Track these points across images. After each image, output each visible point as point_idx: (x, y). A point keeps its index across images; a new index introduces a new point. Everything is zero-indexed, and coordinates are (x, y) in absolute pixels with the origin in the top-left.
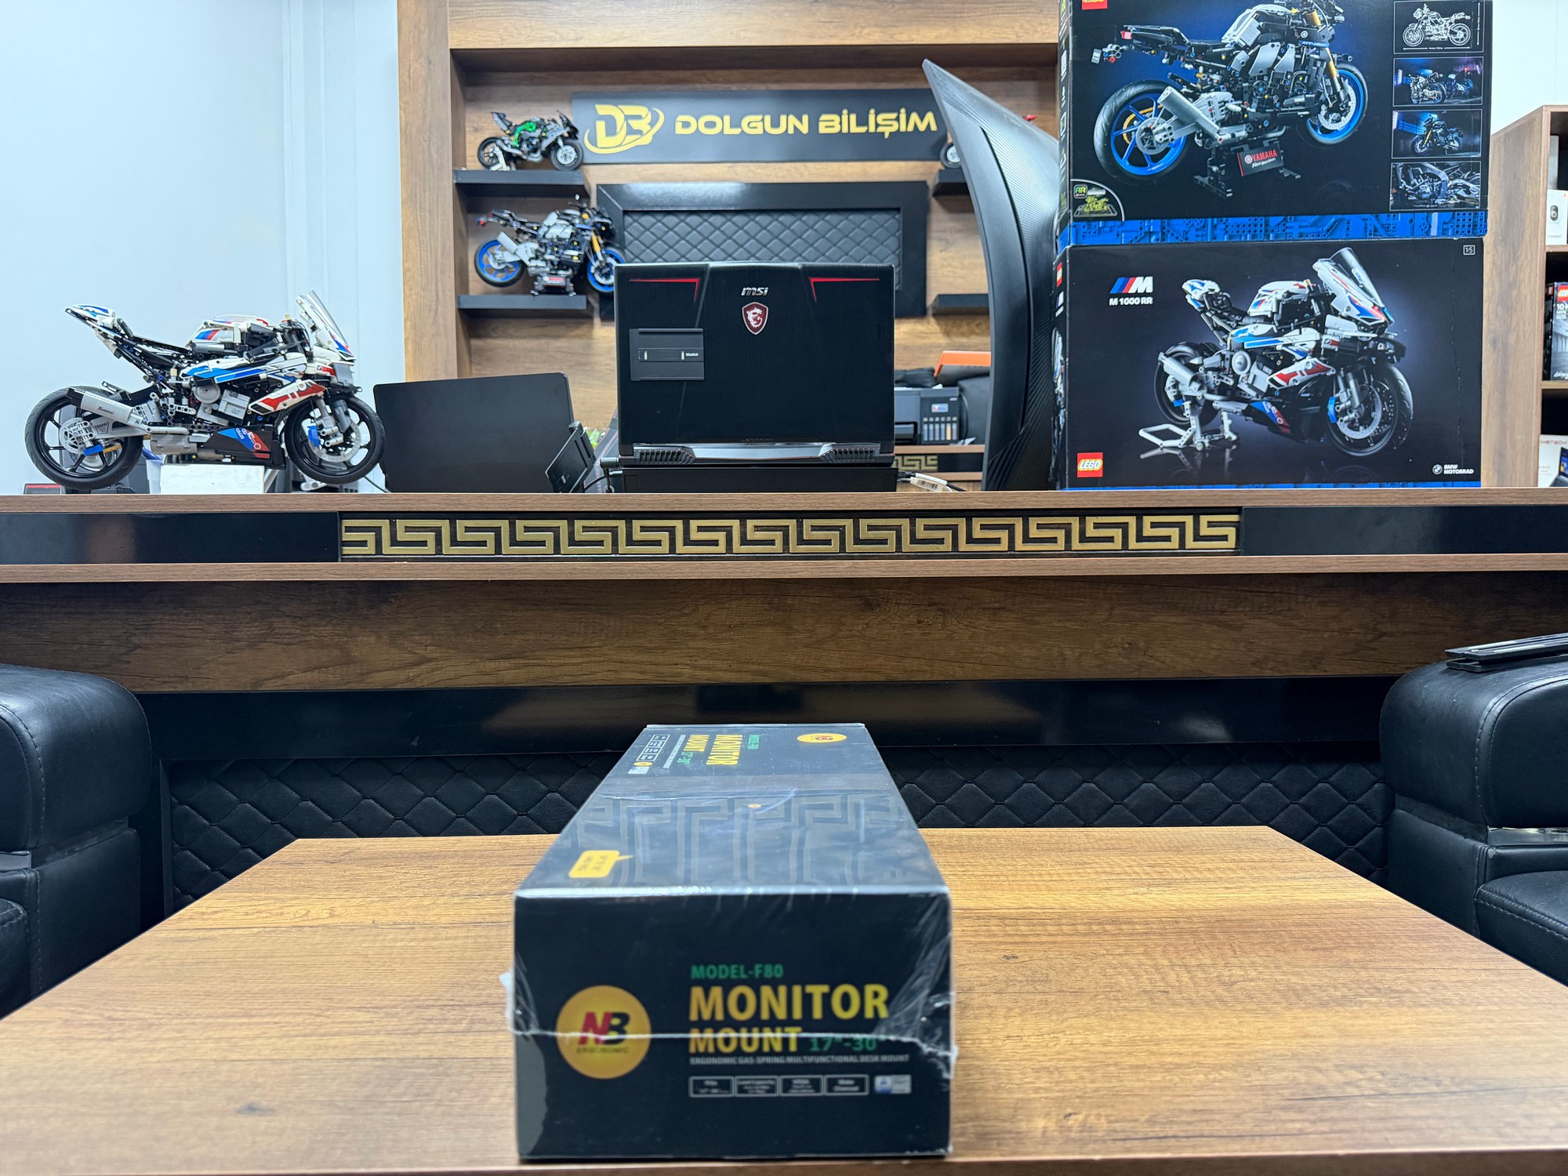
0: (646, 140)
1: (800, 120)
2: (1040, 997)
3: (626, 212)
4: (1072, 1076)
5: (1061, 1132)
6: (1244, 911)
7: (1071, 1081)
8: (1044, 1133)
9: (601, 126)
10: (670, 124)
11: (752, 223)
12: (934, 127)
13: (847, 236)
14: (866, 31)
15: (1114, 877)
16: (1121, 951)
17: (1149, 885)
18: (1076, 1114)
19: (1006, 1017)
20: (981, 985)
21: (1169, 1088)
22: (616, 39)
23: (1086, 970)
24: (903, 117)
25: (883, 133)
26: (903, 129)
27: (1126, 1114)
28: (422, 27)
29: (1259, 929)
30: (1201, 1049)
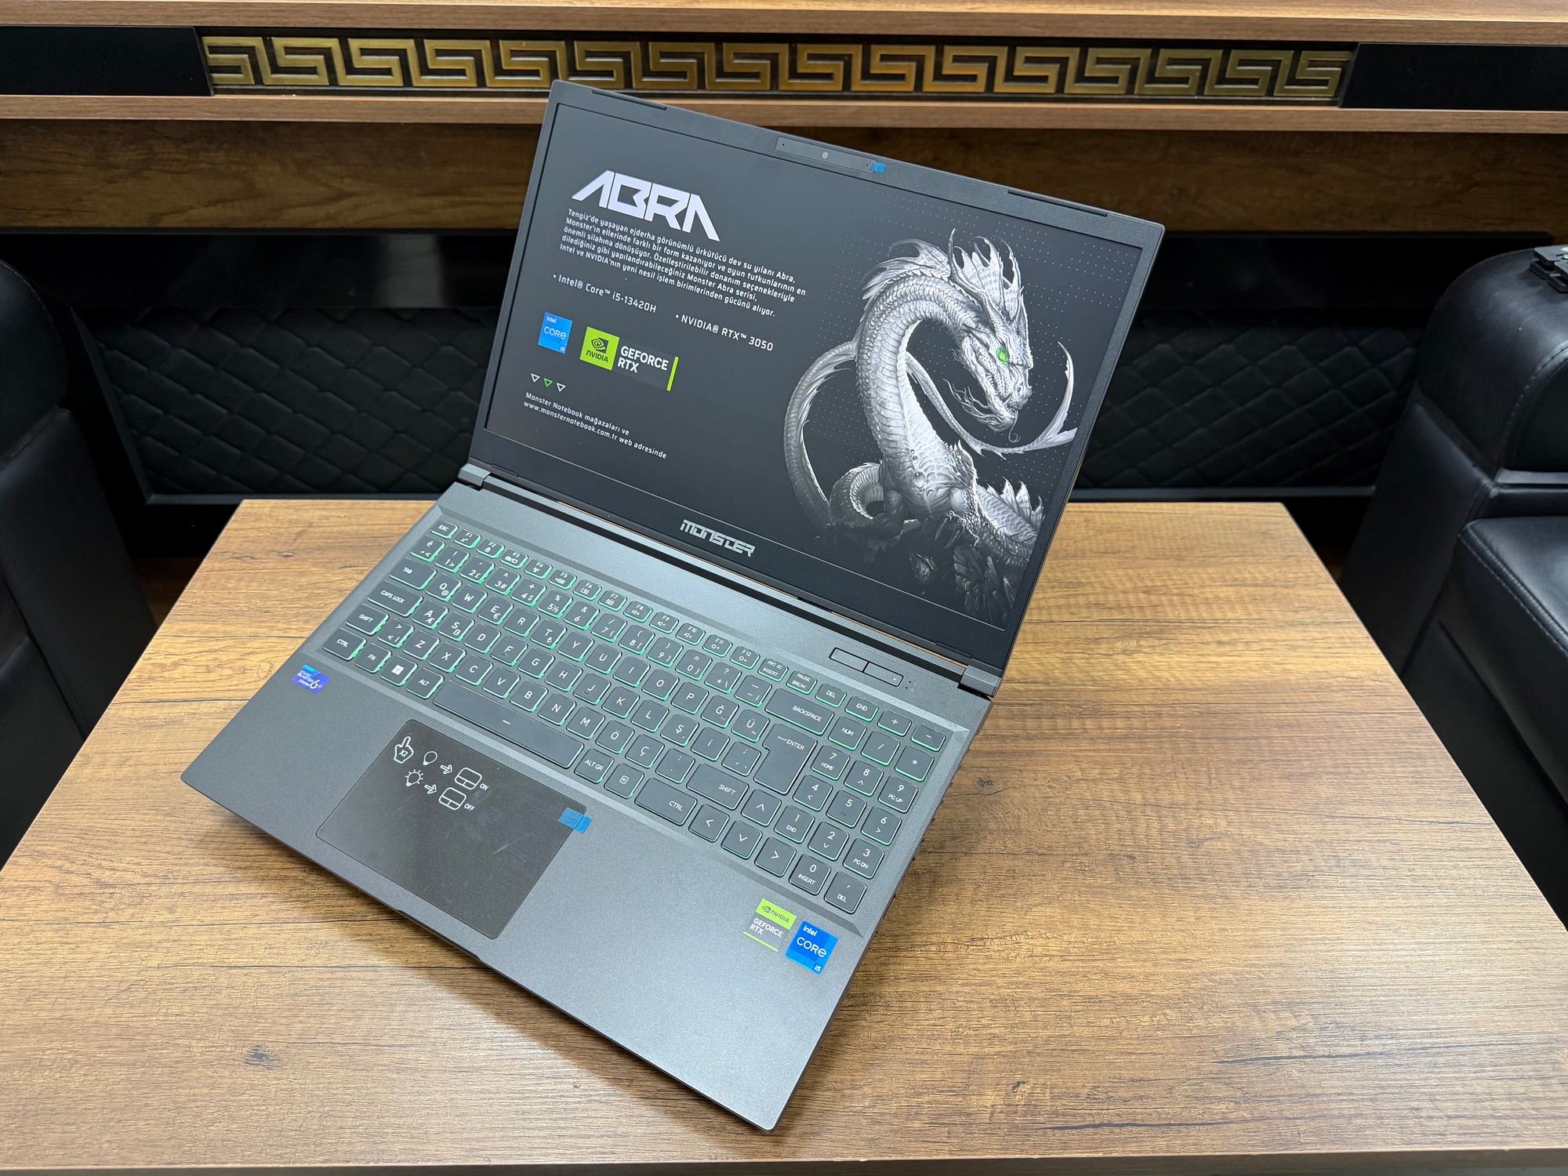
2: (1007, 863)
4: (1028, 1017)
5: (1007, 1114)
6: (1231, 692)
7: (1024, 1025)
8: (992, 1114)
15: (1106, 615)
16: (1094, 773)
17: (1141, 635)
18: (1024, 1083)
19: (973, 902)
20: (952, 839)
21: (1114, 1038)
23: (1058, 810)
27: (1071, 1084)
29: (1241, 734)
30: (1153, 970)
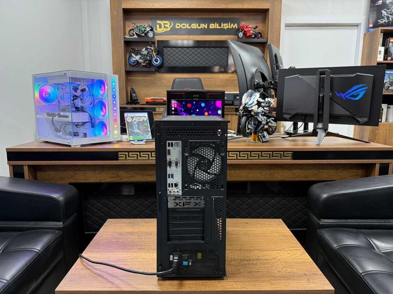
0: (169, 29)
1: (205, 25)
3: (164, 47)
9: (158, 26)
10: (174, 25)
11: (193, 50)
12: (237, 27)
13: (216, 53)
14: (221, 5)
22: (162, 6)
24: (229, 25)
25: (225, 29)
26: (229, 27)
28: (116, 3)
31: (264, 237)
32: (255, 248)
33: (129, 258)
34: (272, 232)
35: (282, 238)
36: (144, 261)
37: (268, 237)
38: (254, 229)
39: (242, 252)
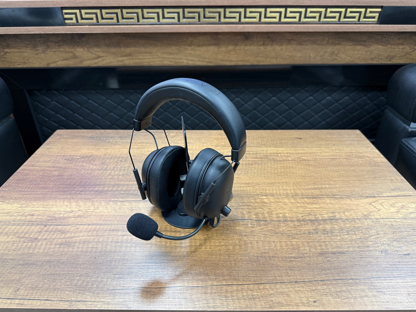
31: (335, 167)
32: (322, 190)
33: (72, 214)
34: (348, 156)
35: (369, 168)
36: (101, 222)
37: (343, 166)
38: (314, 150)
39: (299, 200)
